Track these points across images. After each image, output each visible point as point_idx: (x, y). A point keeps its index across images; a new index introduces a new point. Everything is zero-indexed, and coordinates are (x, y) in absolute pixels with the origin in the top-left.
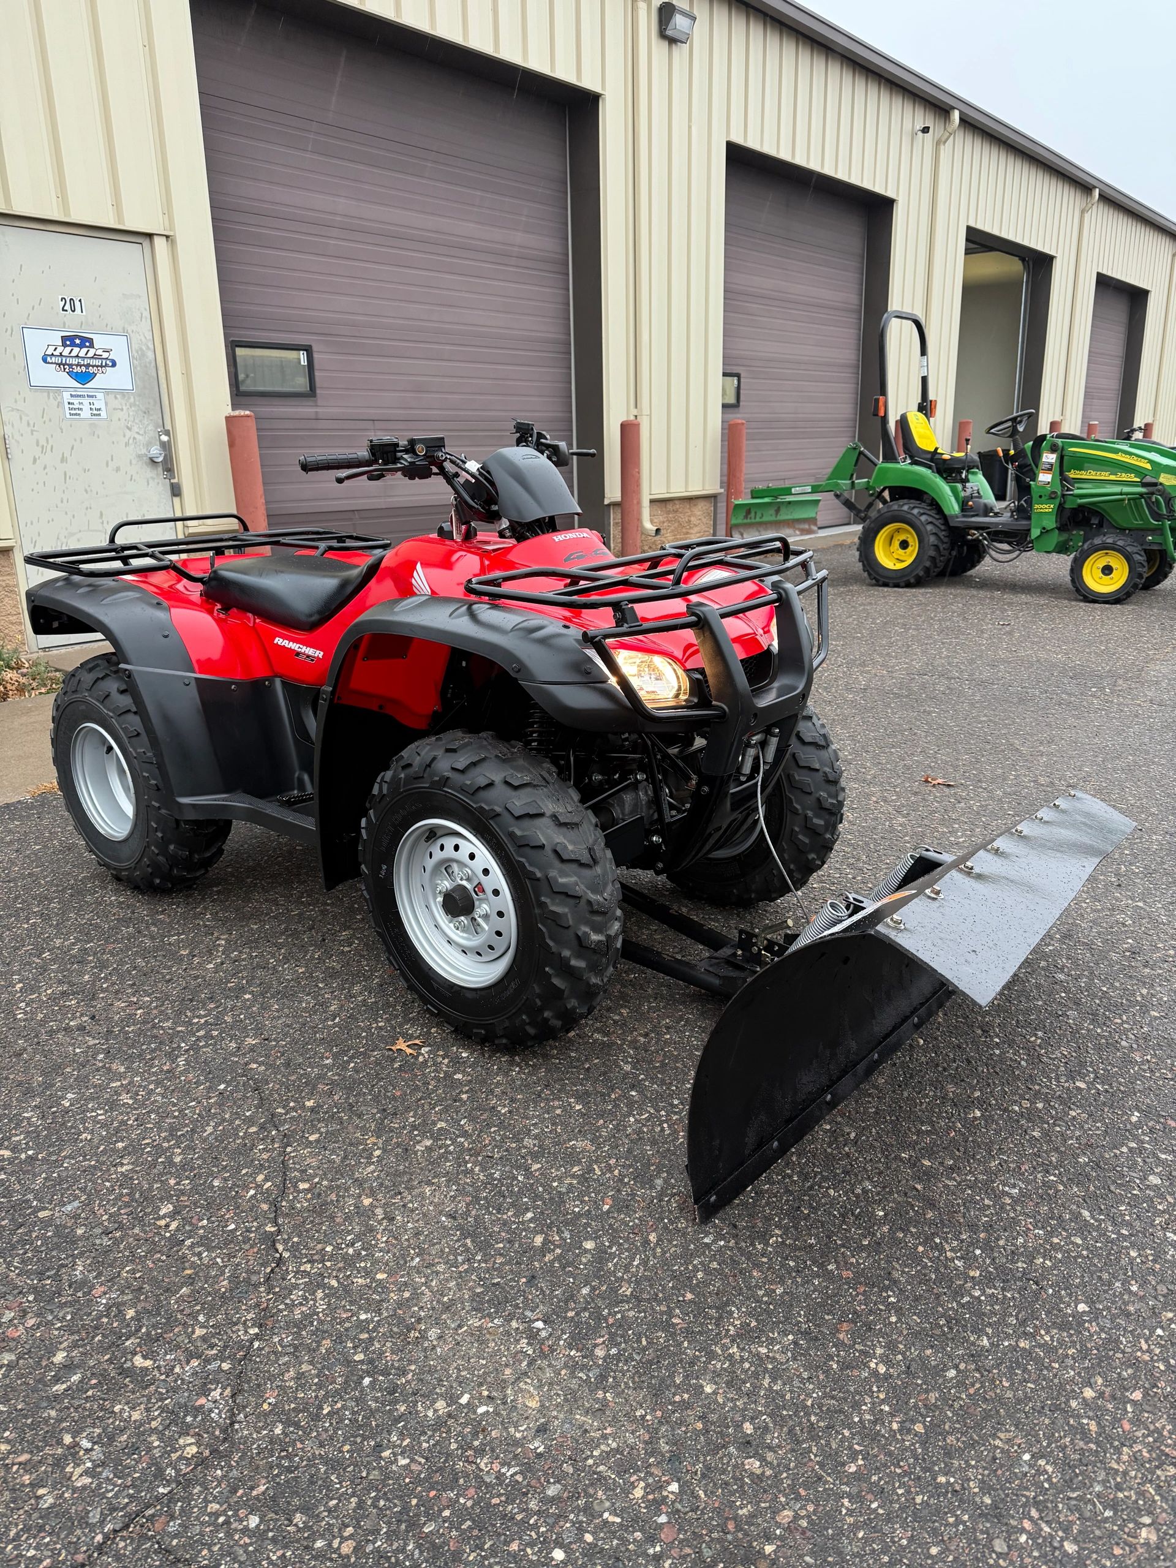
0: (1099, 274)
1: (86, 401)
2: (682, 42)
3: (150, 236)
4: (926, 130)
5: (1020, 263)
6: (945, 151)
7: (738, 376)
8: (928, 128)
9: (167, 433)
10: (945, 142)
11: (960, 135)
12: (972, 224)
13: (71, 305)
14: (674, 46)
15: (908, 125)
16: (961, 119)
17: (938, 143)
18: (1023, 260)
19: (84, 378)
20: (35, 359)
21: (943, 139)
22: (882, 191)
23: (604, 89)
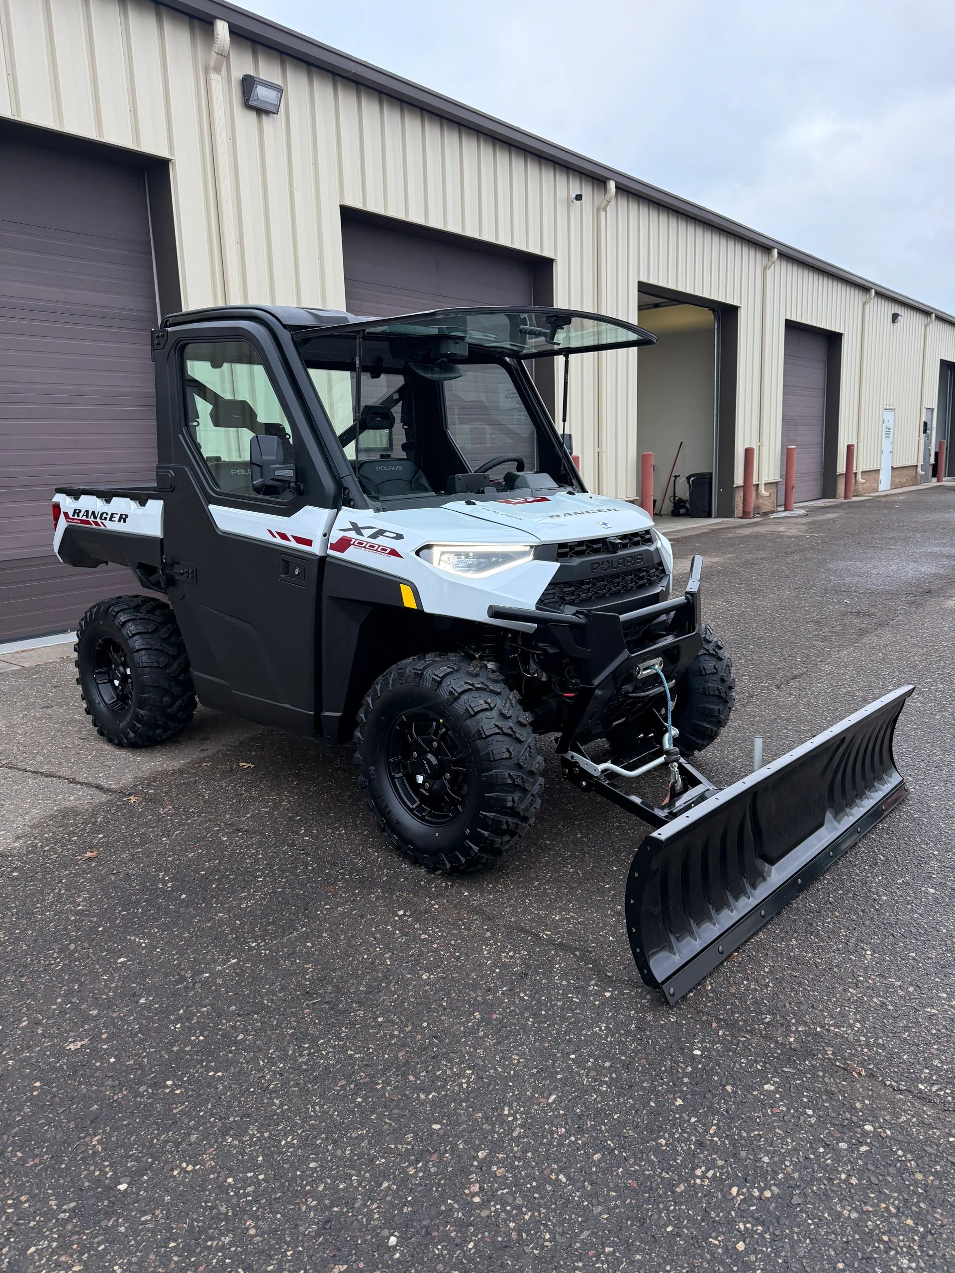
0: (786, 320)
2: (274, 113)
4: (579, 197)
5: (711, 312)
6: (607, 216)
8: (582, 195)
10: (605, 209)
11: (623, 203)
12: (644, 279)
14: (264, 117)
15: (562, 194)
16: (617, 187)
17: (598, 210)
18: (714, 310)
21: (603, 206)
22: (537, 252)
23: (172, 153)
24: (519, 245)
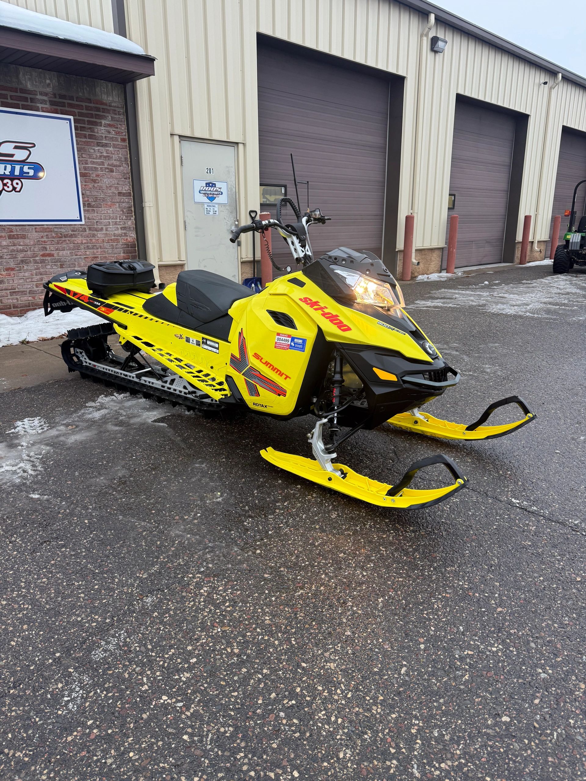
1: (212, 208)
2: (440, 52)
3: (237, 143)
4: (545, 83)
6: (554, 92)
7: (454, 195)
8: (547, 82)
9: (238, 221)
11: (561, 84)
12: (565, 124)
13: (209, 171)
14: (437, 55)
16: (562, 77)
17: (551, 89)
19: (212, 199)
20: (197, 192)
22: (524, 112)
23: (407, 74)
24: (517, 109)
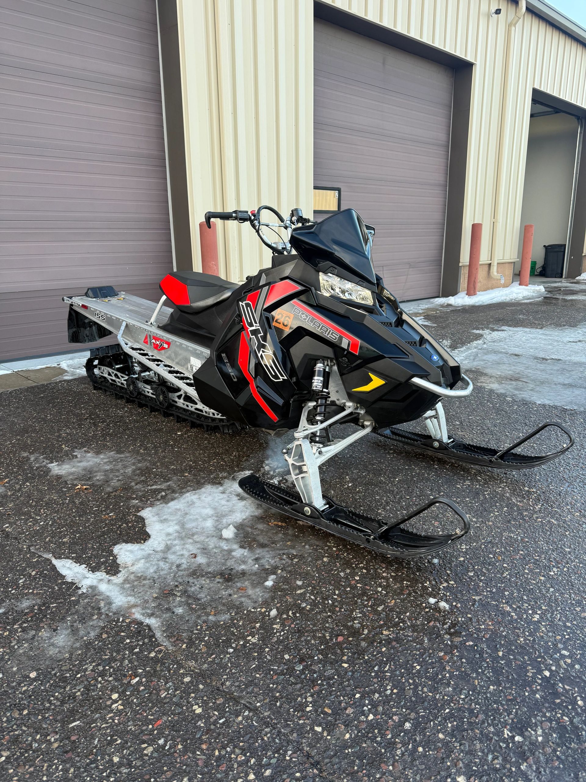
4: (498, 12)
5: (576, 120)
6: (515, 31)
7: (339, 190)
8: (500, 10)
10: (515, 25)
11: (528, 21)
12: (537, 87)
15: (484, 8)
16: (526, 8)
17: (510, 25)
18: (578, 118)
21: (514, 22)
22: (462, 56)
24: (449, 49)
